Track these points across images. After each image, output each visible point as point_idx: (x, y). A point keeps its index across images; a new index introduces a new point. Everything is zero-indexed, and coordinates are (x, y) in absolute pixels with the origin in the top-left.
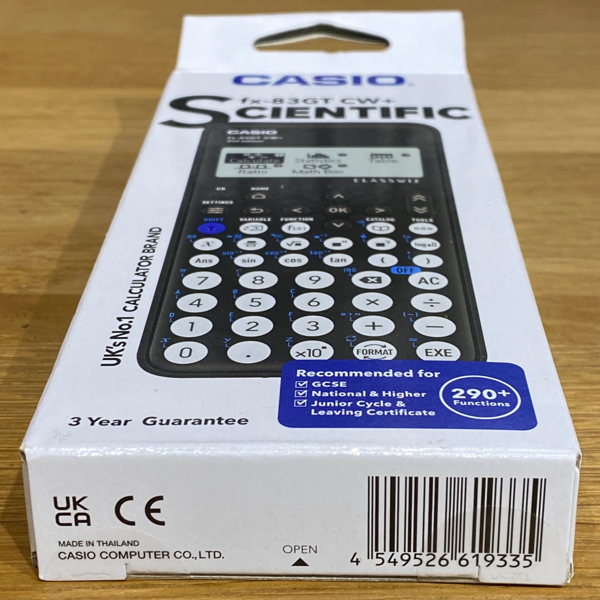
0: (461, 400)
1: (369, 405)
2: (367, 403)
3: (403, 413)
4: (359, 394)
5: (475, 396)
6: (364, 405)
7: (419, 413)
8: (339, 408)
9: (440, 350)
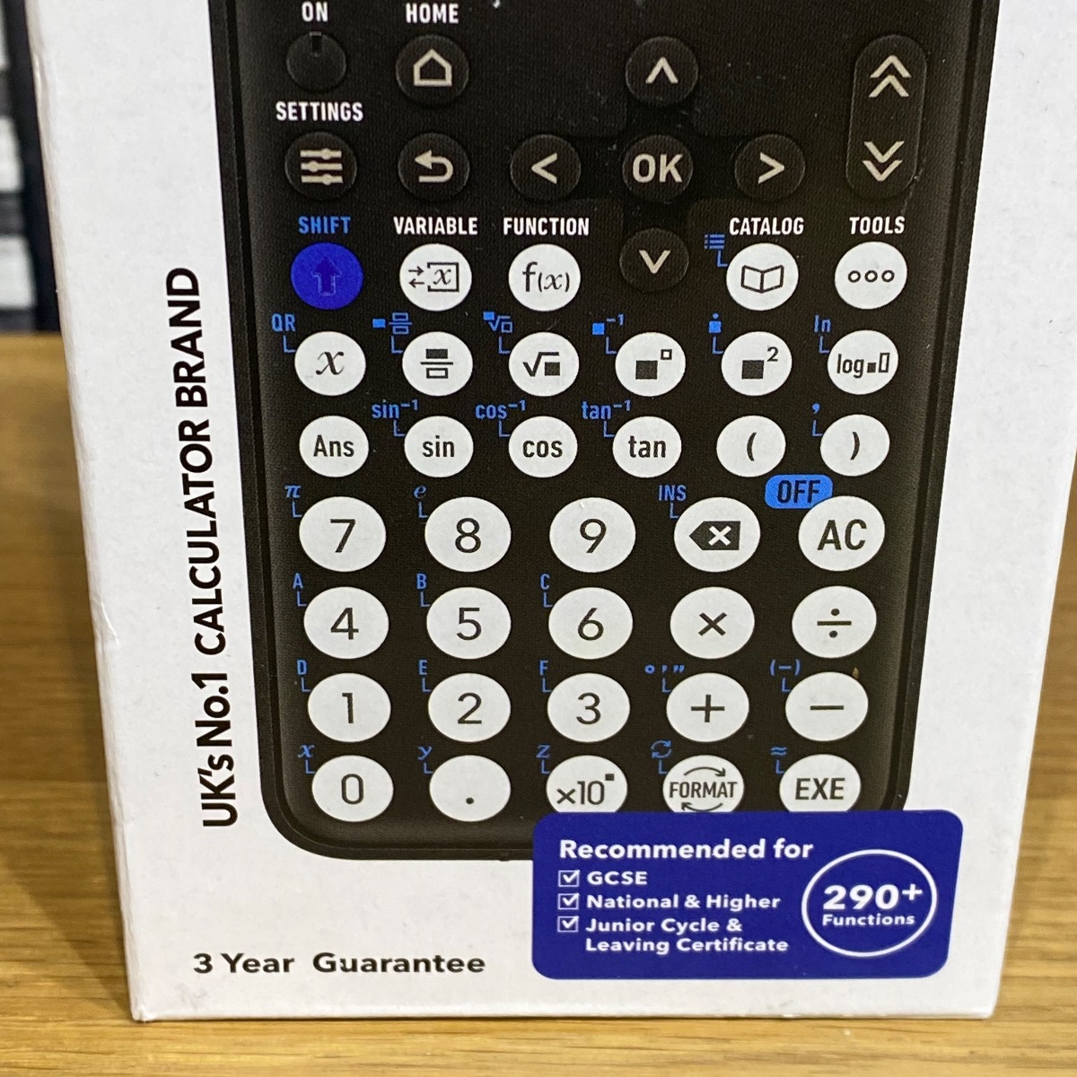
0: (836, 913)
1: (682, 928)
2: (679, 924)
3: (736, 946)
4: (666, 903)
5: (861, 903)
6: (672, 929)
7: (761, 946)
8: (630, 937)
9: (825, 781)
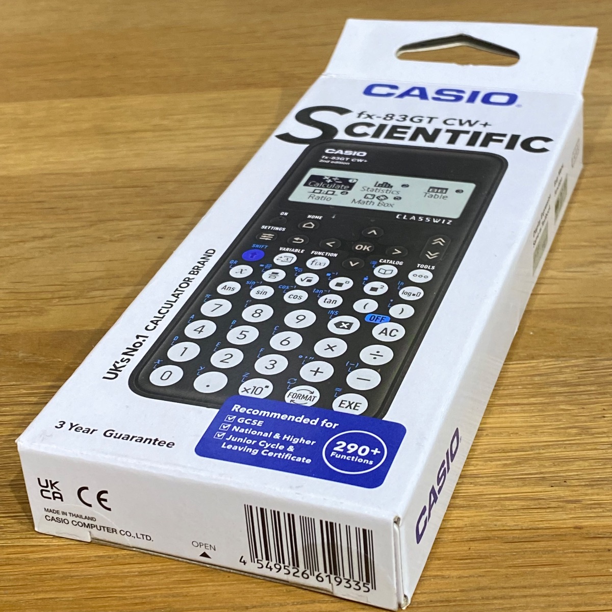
0: (338, 452)
1: (267, 446)
2: (267, 444)
3: (288, 457)
4: (266, 435)
5: (351, 451)
6: (263, 445)
7: (299, 459)
8: (243, 445)
9: (353, 403)
